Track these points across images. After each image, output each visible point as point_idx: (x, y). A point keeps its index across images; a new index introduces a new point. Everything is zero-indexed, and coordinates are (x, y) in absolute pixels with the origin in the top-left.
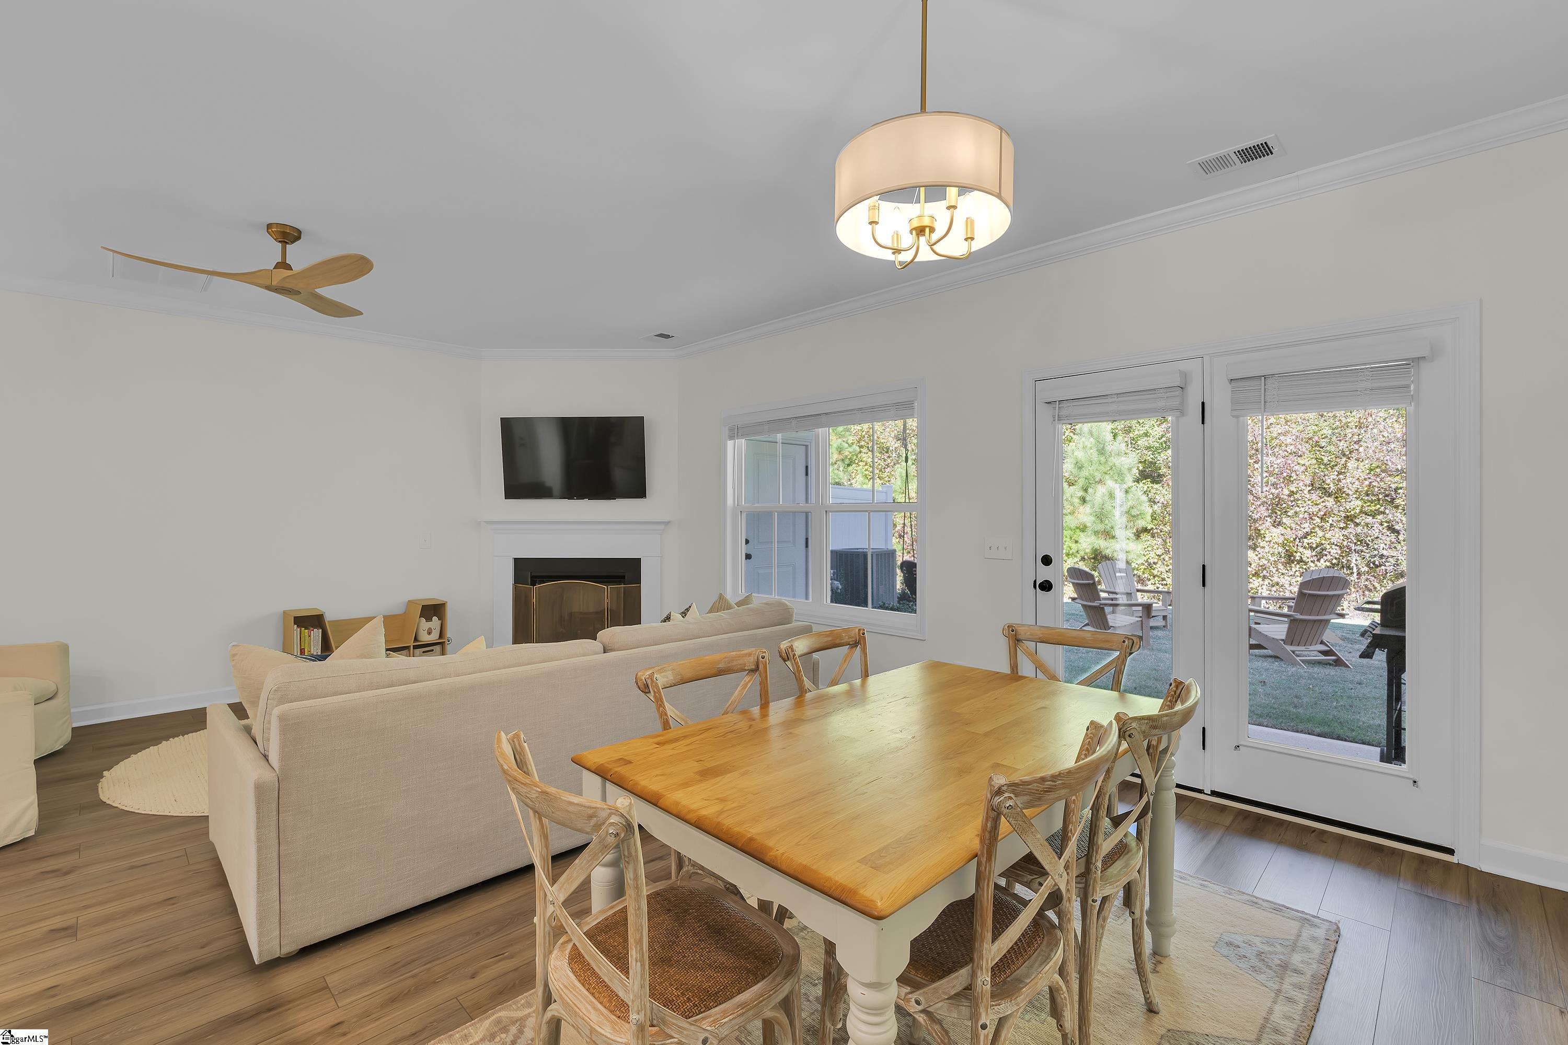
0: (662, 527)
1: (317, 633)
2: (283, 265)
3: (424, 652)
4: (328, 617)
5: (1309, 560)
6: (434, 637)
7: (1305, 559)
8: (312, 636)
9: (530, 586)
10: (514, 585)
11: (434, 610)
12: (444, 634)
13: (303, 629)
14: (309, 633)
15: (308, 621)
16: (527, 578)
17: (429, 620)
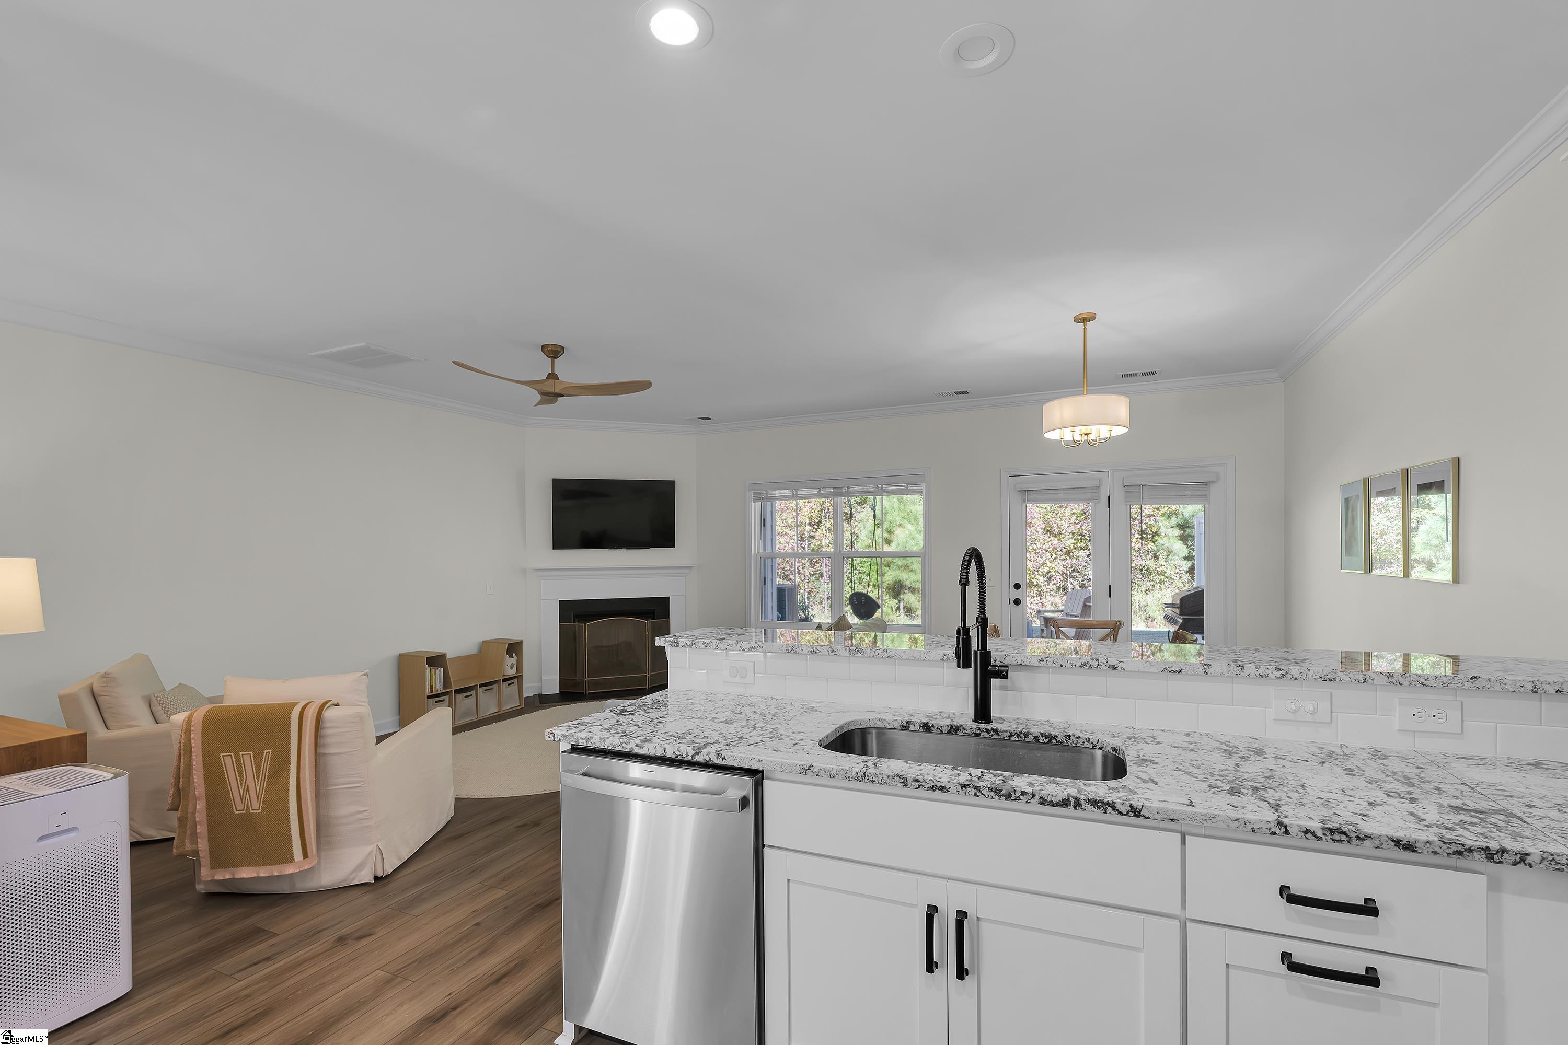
0: (686, 571)
1: (440, 671)
2: (553, 376)
3: (509, 685)
4: (449, 656)
5: (1042, 584)
6: (512, 672)
7: (1040, 583)
8: (437, 674)
9: (577, 624)
10: (559, 625)
11: (514, 648)
12: (519, 668)
13: (432, 668)
14: (435, 671)
15: (435, 661)
16: (575, 617)
17: (511, 656)
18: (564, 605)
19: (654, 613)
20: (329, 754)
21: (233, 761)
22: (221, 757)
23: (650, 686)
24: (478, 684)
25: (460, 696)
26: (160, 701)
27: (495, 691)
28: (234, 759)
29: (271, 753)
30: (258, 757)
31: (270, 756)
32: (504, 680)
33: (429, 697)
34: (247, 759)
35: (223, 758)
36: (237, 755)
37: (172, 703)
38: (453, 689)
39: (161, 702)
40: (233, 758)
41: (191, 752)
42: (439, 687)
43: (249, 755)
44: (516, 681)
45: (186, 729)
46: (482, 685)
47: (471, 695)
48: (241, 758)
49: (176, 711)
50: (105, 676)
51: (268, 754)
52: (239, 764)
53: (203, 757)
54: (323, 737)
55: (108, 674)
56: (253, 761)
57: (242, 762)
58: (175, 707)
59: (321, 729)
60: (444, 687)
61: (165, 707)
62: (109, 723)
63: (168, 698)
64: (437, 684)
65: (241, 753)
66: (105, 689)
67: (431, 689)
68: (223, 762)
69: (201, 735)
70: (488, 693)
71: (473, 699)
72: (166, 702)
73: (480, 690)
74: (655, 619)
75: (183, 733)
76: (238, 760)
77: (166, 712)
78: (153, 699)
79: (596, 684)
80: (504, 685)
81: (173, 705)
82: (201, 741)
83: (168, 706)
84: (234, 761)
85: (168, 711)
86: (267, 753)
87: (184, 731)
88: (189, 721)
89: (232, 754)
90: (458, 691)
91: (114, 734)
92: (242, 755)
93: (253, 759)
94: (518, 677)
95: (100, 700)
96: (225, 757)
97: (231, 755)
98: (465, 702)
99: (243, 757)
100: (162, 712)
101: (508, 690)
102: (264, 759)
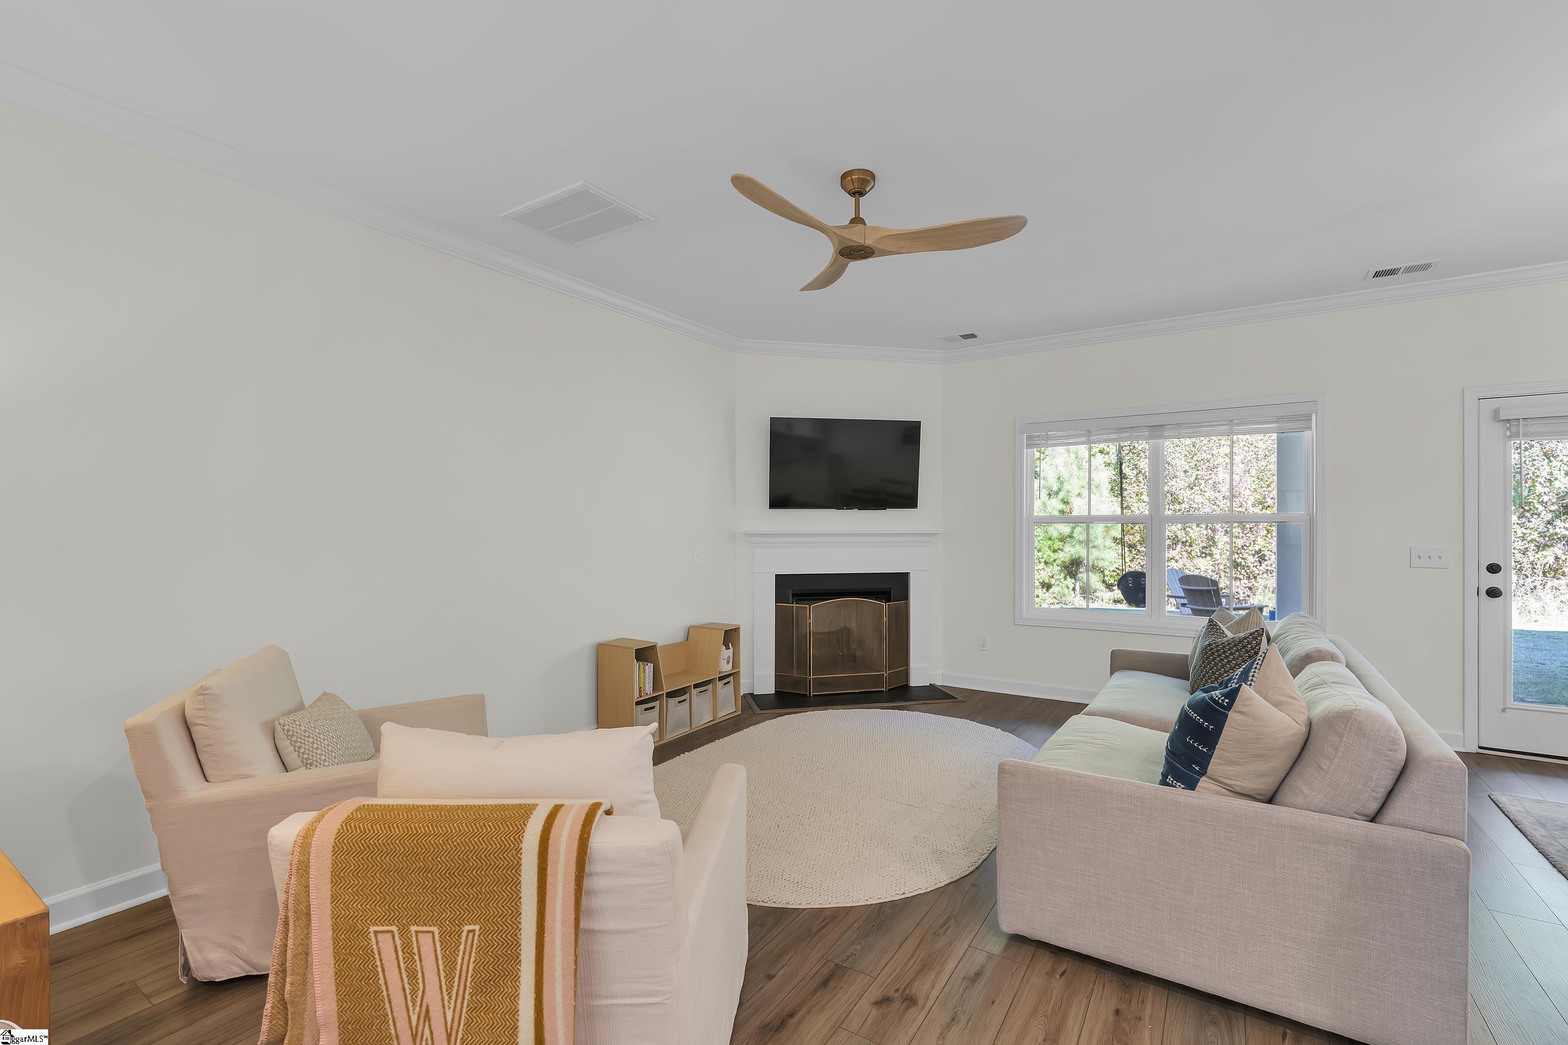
0: (930, 539)
1: (649, 667)
3: (725, 684)
4: (659, 645)
6: (727, 668)
8: (647, 672)
9: (794, 605)
10: (776, 605)
11: (731, 636)
12: (736, 663)
13: (641, 663)
14: (644, 667)
15: (644, 654)
16: (794, 595)
17: (728, 648)
18: (781, 580)
19: (889, 593)
20: (599, 931)
21: (396, 947)
22: (372, 935)
23: (887, 688)
24: (692, 684)
25: (673, 701)
26: (288, 731)
27: (709, 693)
28: (398, 942)
29: (477, 933)
30: (449, 942)
31: (476, 941)
32: (721, 679)
33: (638, 703)
34: (425, 940)
35: (376, 938)
36: (404, 932)
37: (307, 734)
38: (664, 692)
39: (290, 733)
40: (397, 938)
41: (309, 915)
42: (649, 689)
43: (430, 935)
44: (731, 679)
45: (300, 862)
46: (696, 686)
47: (685, 700)
48: (414, 940)
49: (312, 748)
50: (202, 692)
51: (471, 935)
52: (408, 950)
53: (334, 930)
54: (589, 893)
55: (206, 690)
56: (439, 949)
57: (415, 950)
58: (311, 740)
59: (591, 875)
60: (655, 688)
61: (296, 741)
62: (207, 771)
63: (300, 725)
64: (647, 685)
65: (414, 928)
66: (202, 713)
67: (640, 692)
68: (375, 946)
69: (329, 880)
70: (703, 695)
71: (686, 705)
72: (297, 733)
73: (694, 692)
74: (891, 602)
75: (294, 871)
76: (407, 945)
77: (297, 749)
78: (278, 728)
79: (821, 684)
80: (720, 684)
81: (308, 737)
82: (329, 893)
83: (301, 738)
84: (399, 946)
85: (300, 748)
86: (469, 931)
87: (294, 868)
88: (305, 842)
89: (394, 928)
90: (671, 695)
91: (217, 791)
92: (417, 932)
93: (438, 945)
94: (735, 675)
95: (194, 730)
96: (379, 935)
97: (392, 932)
98: (677, 710)
99: (417, 937)
100: (291, 748)
101: (725, 692)
102: (462, 947)
